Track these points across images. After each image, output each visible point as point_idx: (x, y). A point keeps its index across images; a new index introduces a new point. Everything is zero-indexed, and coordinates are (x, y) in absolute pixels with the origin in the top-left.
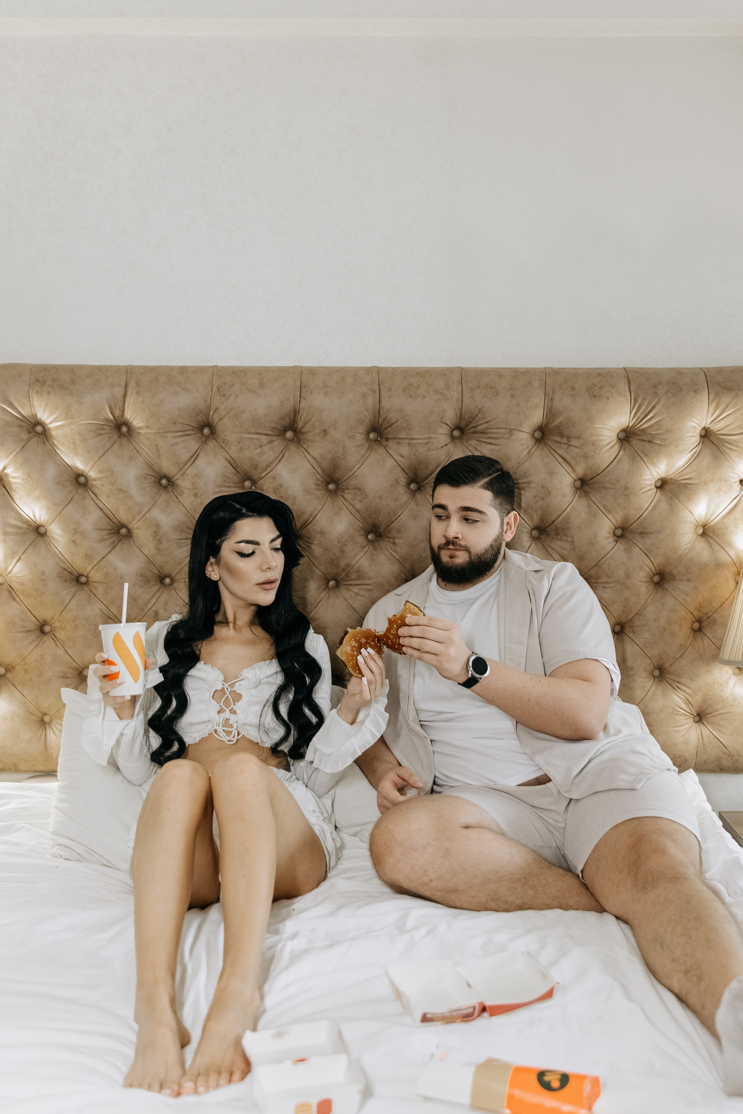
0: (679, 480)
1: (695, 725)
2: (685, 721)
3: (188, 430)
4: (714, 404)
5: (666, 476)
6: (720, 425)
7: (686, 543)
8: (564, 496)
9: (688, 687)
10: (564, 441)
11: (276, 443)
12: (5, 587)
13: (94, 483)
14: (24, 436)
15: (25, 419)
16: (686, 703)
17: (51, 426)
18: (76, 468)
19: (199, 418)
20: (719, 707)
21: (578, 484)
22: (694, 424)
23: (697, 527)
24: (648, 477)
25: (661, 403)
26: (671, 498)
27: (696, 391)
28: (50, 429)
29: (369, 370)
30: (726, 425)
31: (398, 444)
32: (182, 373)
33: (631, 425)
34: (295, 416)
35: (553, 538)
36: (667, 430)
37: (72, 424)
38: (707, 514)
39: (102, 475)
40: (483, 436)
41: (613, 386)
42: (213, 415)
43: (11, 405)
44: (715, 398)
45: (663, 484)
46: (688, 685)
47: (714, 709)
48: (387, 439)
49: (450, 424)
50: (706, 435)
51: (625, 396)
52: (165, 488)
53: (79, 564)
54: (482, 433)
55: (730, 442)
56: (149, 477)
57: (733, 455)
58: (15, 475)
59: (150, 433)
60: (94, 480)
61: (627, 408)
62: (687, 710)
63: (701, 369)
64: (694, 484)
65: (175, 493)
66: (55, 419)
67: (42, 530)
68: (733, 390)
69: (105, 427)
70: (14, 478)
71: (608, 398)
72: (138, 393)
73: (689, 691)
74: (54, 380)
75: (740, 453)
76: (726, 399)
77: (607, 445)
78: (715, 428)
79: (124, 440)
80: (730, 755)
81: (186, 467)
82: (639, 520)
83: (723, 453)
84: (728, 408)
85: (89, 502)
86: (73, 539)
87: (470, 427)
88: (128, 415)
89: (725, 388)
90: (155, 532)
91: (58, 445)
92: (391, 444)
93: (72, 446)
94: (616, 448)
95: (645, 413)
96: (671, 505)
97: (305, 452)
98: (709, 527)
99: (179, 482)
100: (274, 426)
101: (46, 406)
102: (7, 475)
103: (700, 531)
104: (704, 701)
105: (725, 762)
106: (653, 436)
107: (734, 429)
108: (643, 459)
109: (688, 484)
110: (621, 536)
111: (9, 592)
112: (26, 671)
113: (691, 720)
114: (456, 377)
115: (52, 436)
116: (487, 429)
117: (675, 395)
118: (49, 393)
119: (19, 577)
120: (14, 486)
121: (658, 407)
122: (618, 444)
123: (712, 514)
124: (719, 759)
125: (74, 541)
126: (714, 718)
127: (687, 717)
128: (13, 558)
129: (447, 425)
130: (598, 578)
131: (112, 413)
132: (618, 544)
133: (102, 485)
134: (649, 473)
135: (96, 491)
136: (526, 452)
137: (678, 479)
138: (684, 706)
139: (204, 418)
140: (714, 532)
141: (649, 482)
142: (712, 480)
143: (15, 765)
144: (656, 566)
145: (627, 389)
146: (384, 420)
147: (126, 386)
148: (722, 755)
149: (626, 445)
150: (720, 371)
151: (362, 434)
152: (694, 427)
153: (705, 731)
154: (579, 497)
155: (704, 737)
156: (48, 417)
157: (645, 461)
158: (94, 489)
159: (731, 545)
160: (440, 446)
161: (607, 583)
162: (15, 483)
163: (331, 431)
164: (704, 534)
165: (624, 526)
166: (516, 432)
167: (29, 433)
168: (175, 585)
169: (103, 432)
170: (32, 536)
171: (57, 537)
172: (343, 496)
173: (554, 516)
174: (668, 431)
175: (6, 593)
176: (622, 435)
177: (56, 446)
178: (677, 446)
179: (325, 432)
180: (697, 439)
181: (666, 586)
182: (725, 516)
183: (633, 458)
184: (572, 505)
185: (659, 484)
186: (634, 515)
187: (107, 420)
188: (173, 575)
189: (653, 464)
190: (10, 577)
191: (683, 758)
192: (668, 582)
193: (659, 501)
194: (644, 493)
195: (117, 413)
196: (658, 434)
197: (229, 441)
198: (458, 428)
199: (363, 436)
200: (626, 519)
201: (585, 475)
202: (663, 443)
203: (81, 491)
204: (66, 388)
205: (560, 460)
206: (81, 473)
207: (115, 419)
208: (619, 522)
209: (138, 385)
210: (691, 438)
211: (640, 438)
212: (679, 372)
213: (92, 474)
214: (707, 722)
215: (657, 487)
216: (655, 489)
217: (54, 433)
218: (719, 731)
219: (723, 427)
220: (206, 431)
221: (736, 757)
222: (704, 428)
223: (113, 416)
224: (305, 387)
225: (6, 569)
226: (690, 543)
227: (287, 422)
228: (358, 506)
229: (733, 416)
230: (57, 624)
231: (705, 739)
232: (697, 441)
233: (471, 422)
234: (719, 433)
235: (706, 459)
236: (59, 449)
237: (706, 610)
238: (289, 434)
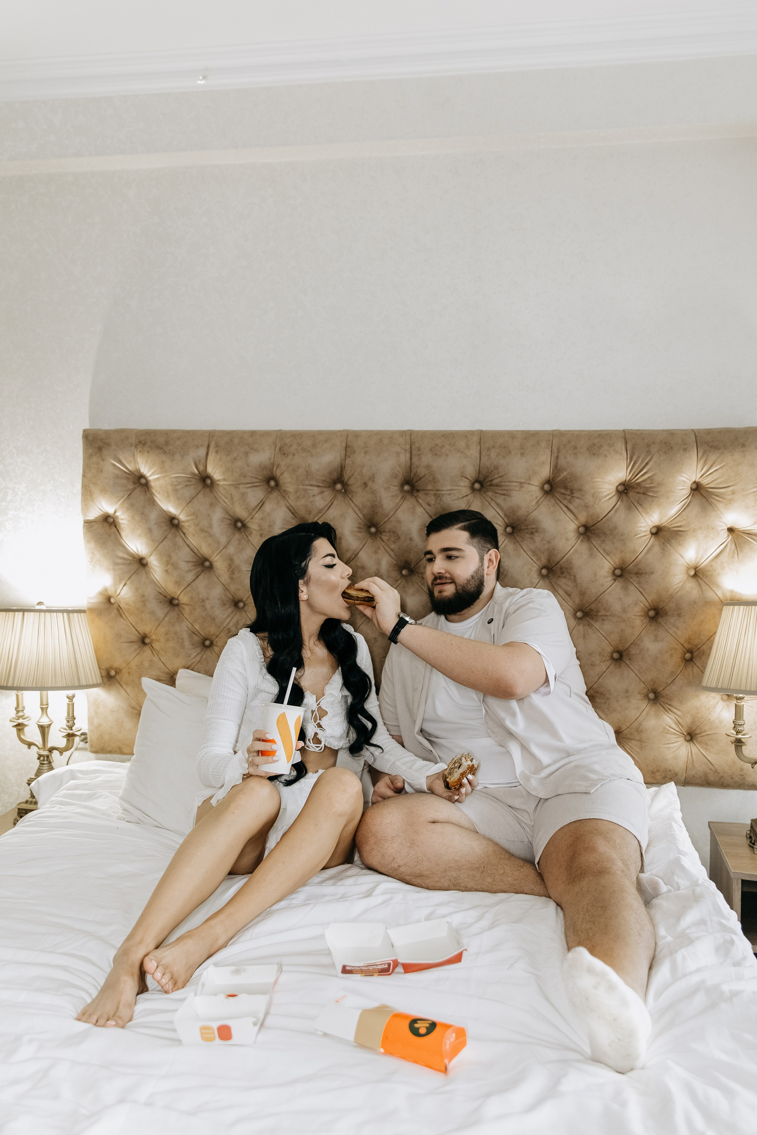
0: (671, 528)
1: (686, 744)
2: (676, 739)
3: (257, 482)
4: (702, 461)
5: (660, 524)
6: (708, 479)
7: (677, 582)
8: (567, 540)
9: (679, 710)
10: (568, 492)
11: (326, 493)
12: (115, 606)
13: (183, 524)
14: (131, 486)
15: (131, 473)
16: (676, 723)
17: (150, 478)
18: (170, 512)
19: (265, 472)
20: (706, 728)
21: (582, 530)
22: (683, 479)
23: (688, 569)
24: (643, 525)
25: (653, 460)
26: (663, 543)
27: (685, 450)
28: (150, 481)
29: (403, 433)
30: (714, 479)
31: (426, 494)
32: (252, 436)
33: (628, 479)
34: (342, 471)
35: (559, 576)
36: (658, 484)
37: (166, 476)
38: (697, 557)
39: (189, 518)
40: (498, 488)
41: (610, 446)
42: (276, 470)
43: (120, 462)
44: (703, 455)
45: (658, 532)
46: (677, 707)
47: (703, 730)
48: (418, 491)
49: (469, 478)
50: (697, 489)
51: (621, 454)
52: (239, 529)
53: (172, 589)
54: (497, 485)
55: (717, 494)
56: (226, 520)
57: (720, 506)
58: (123, 517)
59: (226, 485)
60: (183, 522)
61: (624, 464)
62: (677, 729)
63: (692, 430)
64: (684, 531)
65: (246, 533)
66: (153, 473)
67: (145, 562)
68: (719, 449)
69: (192, 479)
70: (122, 519)
71: (606, 456)
72: (217, 452)
73: (679, 713)
74: (152, 442)
75: (726, 504)
76: (712, 457)
77: (605, 497)
78: (704, 482)
79: (207, 490)
80: (716, 772)
81: (255, 512)
82: (634, 562)
83: (710, 504)
84: (715, 465)
85: (179, 540)
86: (166, 569)
87: (487, 480)
88: (210, 470)
89: (712, 447)
90: (230, 565)
91: (156, 494)
92: (421, 494)
93: (166, 494)
94: (615, 499)
95: (640, 469)
96: (663, 549)
97: (350, 501)
98: (699, 570)
99: (249, 525)
100: (324, 479)
101: (147, 462)
102: (117, 517)
103: (692, 573)
104: (693, 722)
105: (712, 778)
106: (648, 489)
107: (720, 483)
108: (638, 509)
109: (679, 531)
110: (620, 576)
111: (118, 610)
112: (129, 673)
113: (682, 739)
114: (475, 439)
115: (151, 487)
116: (501, 482)
117: (666, 453)
118: (148, 452)
119: (126, 598)
120: (122, 526)
121: (650, 464)
122: (616, 496)
123: (701, 558)
124: (706, 775)
125: (167, 571)
126: (702, 738)
127: (678, 736)
128: (120, 583)
129: (468, 479)
130: (598, 611)
131: (197, 468)
132: (616, 582)
133: (189, 526)
134: (644, 521)
135: (185, 531)
136: (535, 502)
137: (670, 526)
138: (674, 726)
139: (269, 473)
140: (703, 574)
141: (643, 529)
142: (700, 528)
143: (120, 748)
144: (650, 602)
145: (624, 448)
146: (415, 474)
147: (208, 447)
148: (709, 771)
149: (624, 497)
150: (709, 432)
151: (396, 486)
152: (684, 481)
153: (694, 749)
154: (582, 541)
155: (693, 753)
156: (149, 471)
157: (640, 510)
158: (183, 529)
159: (718, 586)
160: (461, 496)
161: (605, 616)
162: (123, 524)
163: (370, 483)
164: (695, 575)
165: (622, 567)
166: (526, 485)
167: (135, 483)
168: (246, 608)
169: (190, 483)
170: (135, 566)
171: (155, 568)
172: (381, 538)
173: (559, 556)
174: (660, 484)
175: (116, 611)
176: (621, 488)
177: (154, 494)
178: (668, 498)
179: (365, 485)
180: (687, 491)
181: (660, 620)
182: (713, 560)
183: (629, 508)
184: (574, 548)
185: (654, 531)
186: (629, 557)
187: (193, 474)
188: (244, 599)
189: (647, 513)
190: (119, 598)
191: (673, 772)
192: (662, 617)
193: (652, 546)
194: (639, 538)
195: (201, 468)
196: (651, 487)
197: (288, 491)
198: (477, 481)
199: (396, 488)
200: (623, 562)
201: (587, 522)
202: (655, 495)
203: (173, 530)
204: (161, 449)
205: (565, 509)
206: (173, 516)
207: (199, 472)
208: (617, 563)
209: (217, 446)
210: (681, 491)
211: (636, 491)
212: (672, 433)
213: (182, 517)
214: (697, 741)
215: (652, 534)
216: (650, 536)
217: (152, 484)
218: (706, 749)
219: (711, 481)
220: (272, 483)
221: (722, 774)
222: (695, 482)
223: (198, 471)
224: (349, 447)
225: (116, 592)
226: (681, 582)
227: (335, 476)
228: (393, 546)
229: (719, 471)
230: (154, 637)
231: (694, 756)
232: (687, 494)
233: (487, 477)
234: (708, 486)
235: (694, 510)
236: (156, 497)
237: (696, 642)
238: (339, 486)
